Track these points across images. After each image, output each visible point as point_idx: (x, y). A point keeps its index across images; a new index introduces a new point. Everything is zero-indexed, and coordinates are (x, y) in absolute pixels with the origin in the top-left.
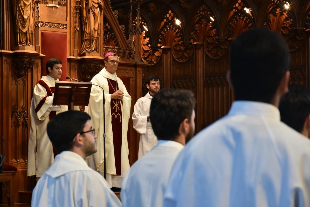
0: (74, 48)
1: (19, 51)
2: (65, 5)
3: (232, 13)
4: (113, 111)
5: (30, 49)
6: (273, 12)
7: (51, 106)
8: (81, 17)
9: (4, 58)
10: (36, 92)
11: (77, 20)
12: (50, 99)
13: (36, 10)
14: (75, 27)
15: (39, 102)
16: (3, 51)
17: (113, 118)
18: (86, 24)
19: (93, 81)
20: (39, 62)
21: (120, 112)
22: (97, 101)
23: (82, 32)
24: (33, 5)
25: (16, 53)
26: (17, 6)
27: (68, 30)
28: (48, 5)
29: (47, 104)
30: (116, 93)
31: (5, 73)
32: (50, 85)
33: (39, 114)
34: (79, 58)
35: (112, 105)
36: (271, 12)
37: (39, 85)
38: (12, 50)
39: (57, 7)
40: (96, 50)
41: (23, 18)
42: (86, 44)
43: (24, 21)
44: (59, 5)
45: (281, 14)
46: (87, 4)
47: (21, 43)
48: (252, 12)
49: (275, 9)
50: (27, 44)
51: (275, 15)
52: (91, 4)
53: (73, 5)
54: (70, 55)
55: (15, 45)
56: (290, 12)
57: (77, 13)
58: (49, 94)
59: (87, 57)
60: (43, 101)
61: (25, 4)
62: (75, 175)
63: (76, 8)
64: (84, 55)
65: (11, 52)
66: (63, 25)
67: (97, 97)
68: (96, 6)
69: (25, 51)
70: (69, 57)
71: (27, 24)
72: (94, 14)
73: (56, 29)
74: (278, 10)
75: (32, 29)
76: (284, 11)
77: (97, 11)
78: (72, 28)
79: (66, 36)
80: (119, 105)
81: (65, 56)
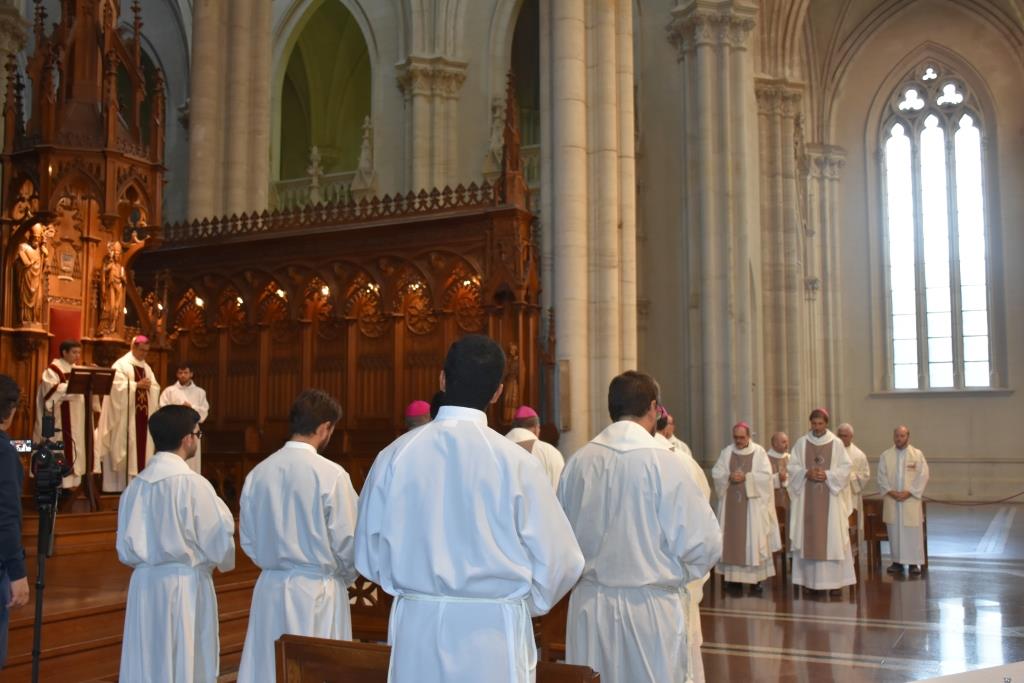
0: (90, 326)
1: (23, 329)
2: (80, 278)
3: (263, 296)
4: (137, 402)
5: (37, 328)
6: (311, 296)
7: (64, 395)
8: (99, 293)
9: (3, 337)
10: (45, 378)
11: (95, 296)
12: (64, 386)
13: (45, 282)
14: (91, 304)
15: (48, 390)
16: (3, 328)
17: (138, 410)
18: (104, 301)
19: (116, 366)
20: (46, 343)
21: (146, 403)
22: (120, 389)
23: (99, 310)
24: (42, 276)
25: (19, 332)
26: (23, 276)
27: (83, 307)
28: (60, 277)
29: (59, 393)
30: (141, 382)
31: (3, 355)
32: (63, 371)
33: (49, 405)
34: (95, 339)
35: (137, 395)
36: (308, 297)
37: (50, 370)
38: (13, 327)
39: (69, 280)
40: (116, 331)
41: (29, 291)
42: (103, 324)
43: (31, 294)
44: (73, 277)
45: (319, 299)
46: (107, 279)
47: (25, 319)
48: (286, 296)
49: (312, 294)
50: (33, 320)
51: (312, 299)
52: (112, 278)
53: (90, 278)
54: (85, 335)
55: (17, 320)
56: (330, 298)
57: (94, 288)
58: (62, 381)
59: (105, 338)
60: (54, 389)
61: (33, 275)
62: (177, 480)
63: (93, 282)
64: (101, 336)
65: (11, 330)
66: (76, 301)
67: (119, 385)
68: (119, 281)
69: (32, 329)
70: (83, 338)
71: (34, 298)
72: (116, 291)
73: (68, 306)
74: (316, 295)
75: (39, 303)
76: (321, 296)
77: (120, 286)
78: (88, 305)
79: (80, 313)
80: (146, 396)
81: (78, 336)
